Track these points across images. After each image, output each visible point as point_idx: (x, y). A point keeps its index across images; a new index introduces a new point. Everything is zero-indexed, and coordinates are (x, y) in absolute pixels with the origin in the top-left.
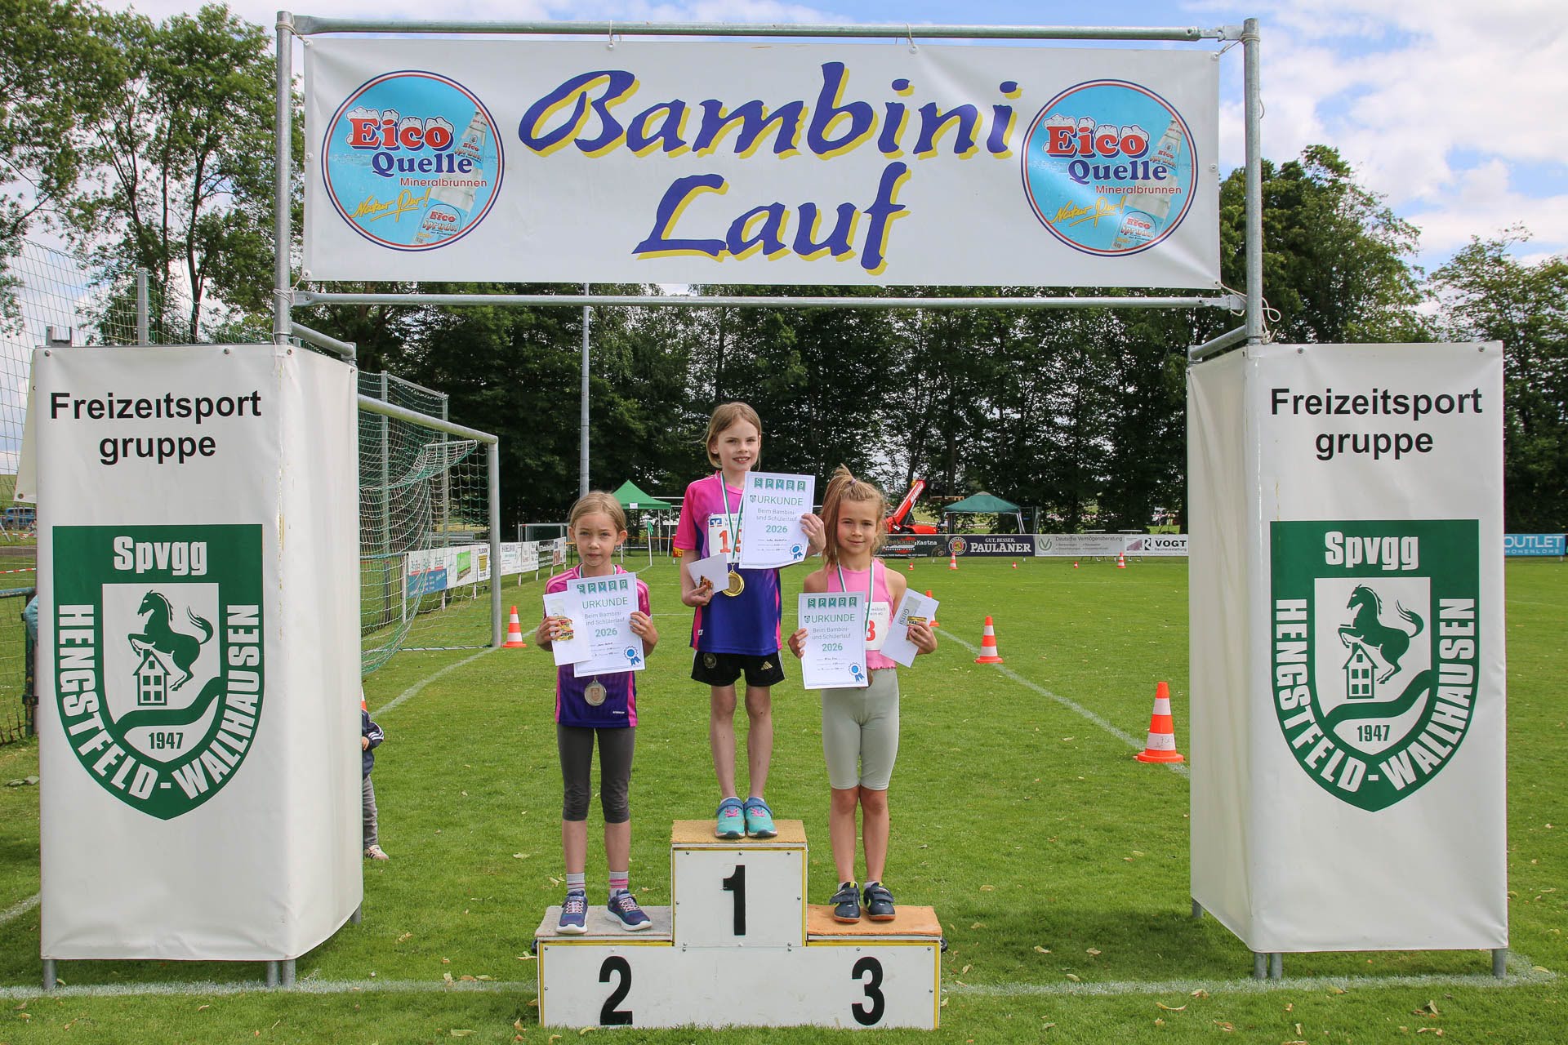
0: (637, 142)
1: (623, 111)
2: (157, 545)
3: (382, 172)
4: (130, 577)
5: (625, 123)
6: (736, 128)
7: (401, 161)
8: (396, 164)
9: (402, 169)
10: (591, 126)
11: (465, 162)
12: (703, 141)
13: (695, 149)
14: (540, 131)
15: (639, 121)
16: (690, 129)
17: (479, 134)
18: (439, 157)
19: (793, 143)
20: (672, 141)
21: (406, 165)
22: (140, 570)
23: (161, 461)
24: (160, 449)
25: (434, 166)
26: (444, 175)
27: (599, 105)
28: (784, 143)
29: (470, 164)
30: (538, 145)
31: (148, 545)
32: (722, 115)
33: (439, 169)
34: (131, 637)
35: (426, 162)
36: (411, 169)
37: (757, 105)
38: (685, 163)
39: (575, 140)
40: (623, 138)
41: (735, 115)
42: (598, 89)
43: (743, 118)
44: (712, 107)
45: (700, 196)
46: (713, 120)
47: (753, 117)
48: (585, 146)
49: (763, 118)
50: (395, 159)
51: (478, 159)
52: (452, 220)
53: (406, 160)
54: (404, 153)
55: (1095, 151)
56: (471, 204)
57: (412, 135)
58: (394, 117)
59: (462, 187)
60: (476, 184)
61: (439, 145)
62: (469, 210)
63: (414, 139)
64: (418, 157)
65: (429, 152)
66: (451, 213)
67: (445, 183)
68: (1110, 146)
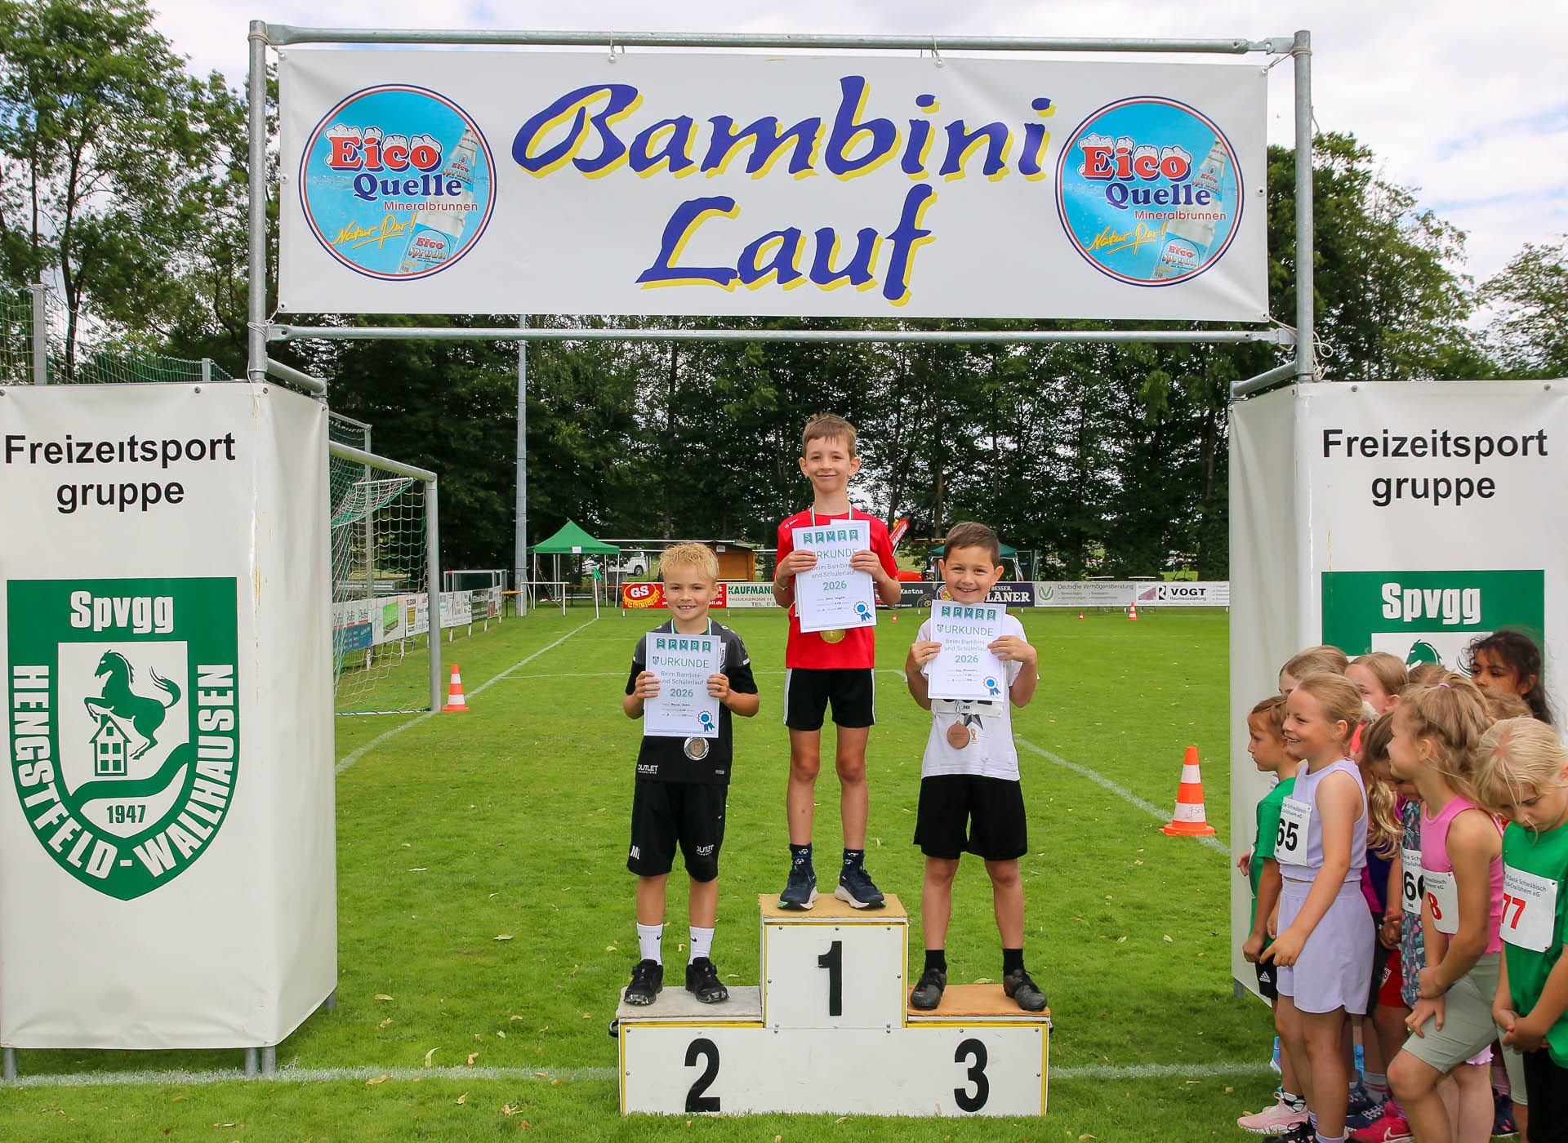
0: (640, 162)
1: (625, 128)
2: (117, 600)
3: (364, 195)
4: (87, 635)
5: (628, 141)
6: (748, 145)
7: (385, 184)
8: (379, 186)
9: (386, 192)
10: (590, 145)
11: (454, 184)
12: (713, 160)
13: (703, 169)
14: (534, 151)
15: (643, 139)
16: (698, 146)
17: (468, 153)
18: (426, 179)
19: (810, 162)
20: (677, 158)
21: (390, 188)
22: (97, 628)
23: (122, 509)
24: (121, 497)
25: (420, 189)
26: (431, 198)
27: (599, 122)
28: (799, 163)
29: (459, 186)
30: (534, 165)
31: (107, 601)
32: (733, 131)
33: (426, 192)
34: (88, 701)
35: (411, 184)
36: (396, 192)
37: (771, 122)
38: (695, 184)
39: (574, 160)
40: (626, 157)
41: (746, 133)
42: (597, 104)
43: (754, 136)
44: (722, 124)
45: (709, 220)
46: (722, 139)
47: (765, 134)
48: (584, 166)
49: (777, 136)
50: (378, 182)
51: (468, 181)
52: (441, 246)
53: (390, 182)
54: (387, 174)
55: (1134, 173)
56: (461, 230)
57: (396, 155)
58: (377, 135)
59: (451, 212)
60: (466, 207)
61: (425, 165)
62: (458, 236)
63: (399, 158)
64: (404, 177)
65: (414, 174)
66: (438, 239)
67: (432, 207)
68: (1150, 168)
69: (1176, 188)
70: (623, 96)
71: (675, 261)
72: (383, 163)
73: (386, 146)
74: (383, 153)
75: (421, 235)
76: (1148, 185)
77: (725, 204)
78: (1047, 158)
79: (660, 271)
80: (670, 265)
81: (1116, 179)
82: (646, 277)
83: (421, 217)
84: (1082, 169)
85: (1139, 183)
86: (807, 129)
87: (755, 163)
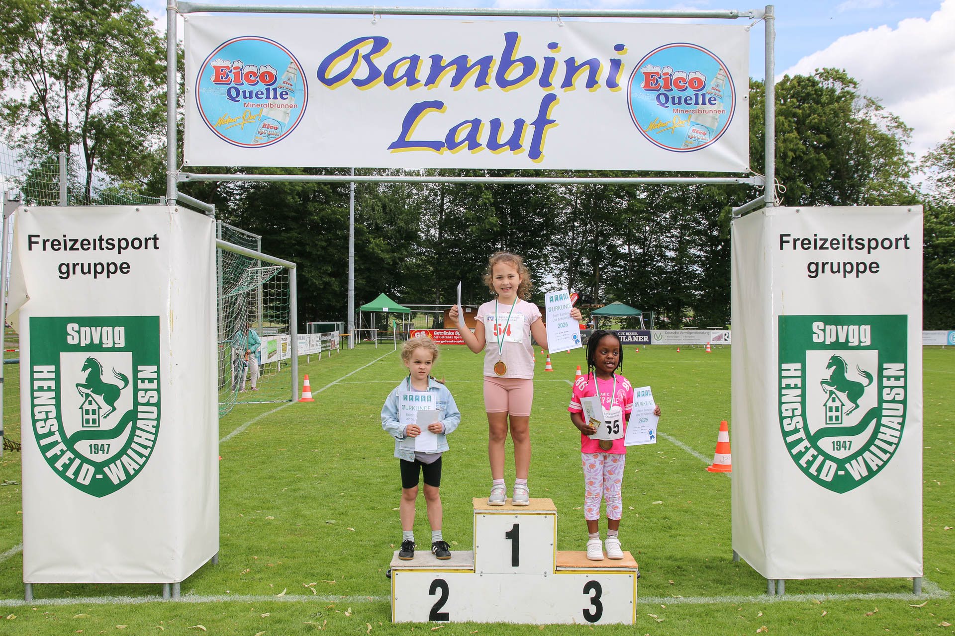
0: (390, 81)
1: (382, 62)
3: (233, 99)
5: (383, 70)
6: (451, 72)
7: (244, 92)
8: (241, 94)
9: (245, 97)
10: (362, 71)
11: (284, 93)
12: (431, 80)
13: (426, 85)
14: (330, 74)
15: (392, 67)
16: (423, 71)
17: (292, 75)
18: (268, 90)
19: (487, 81)
20: (412, 80)
21: (248, 95)
22: (83, 344)
25: (265, 96)
26: (271, 101)
27: (367, 58)
28: (481, 82)
29: (287, 94)
30: (329, 82)
32: (443, 64)
33: (268, 97)
34: (78, 385)
35: (260, 93)
36: (251, 97)
37: (464, 58)
38: (421, 94)
39: (352, 79)
40: (382, 77)
41: (450, 64)
42: (365, 48)
43: (455, 66)
44: (436, 59)
45: (429, 114)
46: (437, 67)
47: (461, 65)
48: (358, 83)
49: (468, 66)
50: (241, 91)
51: (292, 91)
52: (276, 128)
53: (247, 91)
54: (246, 87)
55: (673, 87)
56: (288, 119)
57: (251, 76)
58: (240, 65)
59: (283, 109)
60: (291, 106)
61: (268, 82)
62: (286, 123)
63: (253, 78)
64: (255, 89)
65: (261, 87)
66: (275, 124)
67: (272, 106)
68: (682, 84)
69: (697, 95)
70: (380, 43)
71: (412, 137)
72: (244, 81)
73: (245, 71)
74: (243, 75)
75: (265, 122)
76: (680, 94)
77: (438, 105)
78: (622, 79)
79: (401, 143)
80: (407, 139)
81: (662, 91)
82: (393, 146)
83: (265, 111)
84: (643, 84)
85: (676, 93)
86: (485, 62)
87: (456, 82)
